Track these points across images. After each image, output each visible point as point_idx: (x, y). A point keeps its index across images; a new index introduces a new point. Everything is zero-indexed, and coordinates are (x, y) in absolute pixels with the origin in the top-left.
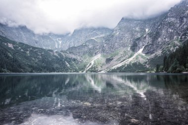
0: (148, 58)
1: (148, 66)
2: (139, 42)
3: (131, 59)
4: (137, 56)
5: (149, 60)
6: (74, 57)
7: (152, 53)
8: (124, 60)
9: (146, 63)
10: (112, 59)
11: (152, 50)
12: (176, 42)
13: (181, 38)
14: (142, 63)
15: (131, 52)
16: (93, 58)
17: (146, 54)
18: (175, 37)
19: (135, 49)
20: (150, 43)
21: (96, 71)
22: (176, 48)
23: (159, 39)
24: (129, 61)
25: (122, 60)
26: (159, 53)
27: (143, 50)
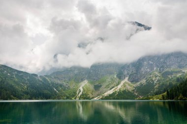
0: (134, 85)
1: (136, 94)
2: (124, 71)
3: (119, 87)
4: (124, 84)
5: (136, 88)
6: (59, 82)
7: (137, 81)
8: (113, 87)
9: (134, 90)
10: (101, 86)
11: (137, 78)
12: (157, 73)
13: (160, 70)
14: (130, 90)
15: (118, 79)
16: (80, 84)
17: (132, 82)
18: (155, 68)
19: (121, 77)
20: (134, 72)
21: (88, 98)
22: (158, 78)
23: (142, 69)
24: (119, 88)
25: (110, 87)
26: (144, 81)
27: (129, 78)
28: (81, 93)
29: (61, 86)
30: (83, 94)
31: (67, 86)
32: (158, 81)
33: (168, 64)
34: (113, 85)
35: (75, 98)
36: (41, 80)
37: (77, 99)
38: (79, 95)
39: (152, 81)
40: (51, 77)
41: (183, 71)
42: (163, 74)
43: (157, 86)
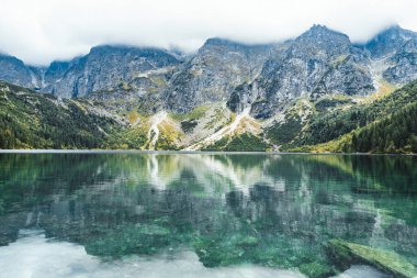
0: (262, 125)
1: (268, 141)
2: (241, 95)
3: (233, 126)
4: (242, 121)
5: (265, 130)
7: (266, 117)
8: (221, 128)
9: (261, 135)
10: (196, 124)
11: (266, 111)
12: (305, 102)
13: (312, 96)
14: (255, 134)
15: (229, 112)
16: (150, 119)
17: (257, 117)
18: (303, 93)
19: (235, 107)
20: (263, 98)
21: (173, 148)
22: (307, 112)
23: (279, 93)
24: (232, 129)
25: (216, 127)
26: (280, 117)
27: (251, 111)
28: (156, 138)
29: (111, 121)
30: (160, 140)
31: (124, 123)
32: (308, 117)
33: (328, 85)
34: (220, 124)
35: (147, 148)
36: (66, 107)
37: (151, 149)
38: (154, 141)
39: (298, 117)
40: (87, 103)
41: (354, 100)
42: (318, 104)
43: (306, 127)
